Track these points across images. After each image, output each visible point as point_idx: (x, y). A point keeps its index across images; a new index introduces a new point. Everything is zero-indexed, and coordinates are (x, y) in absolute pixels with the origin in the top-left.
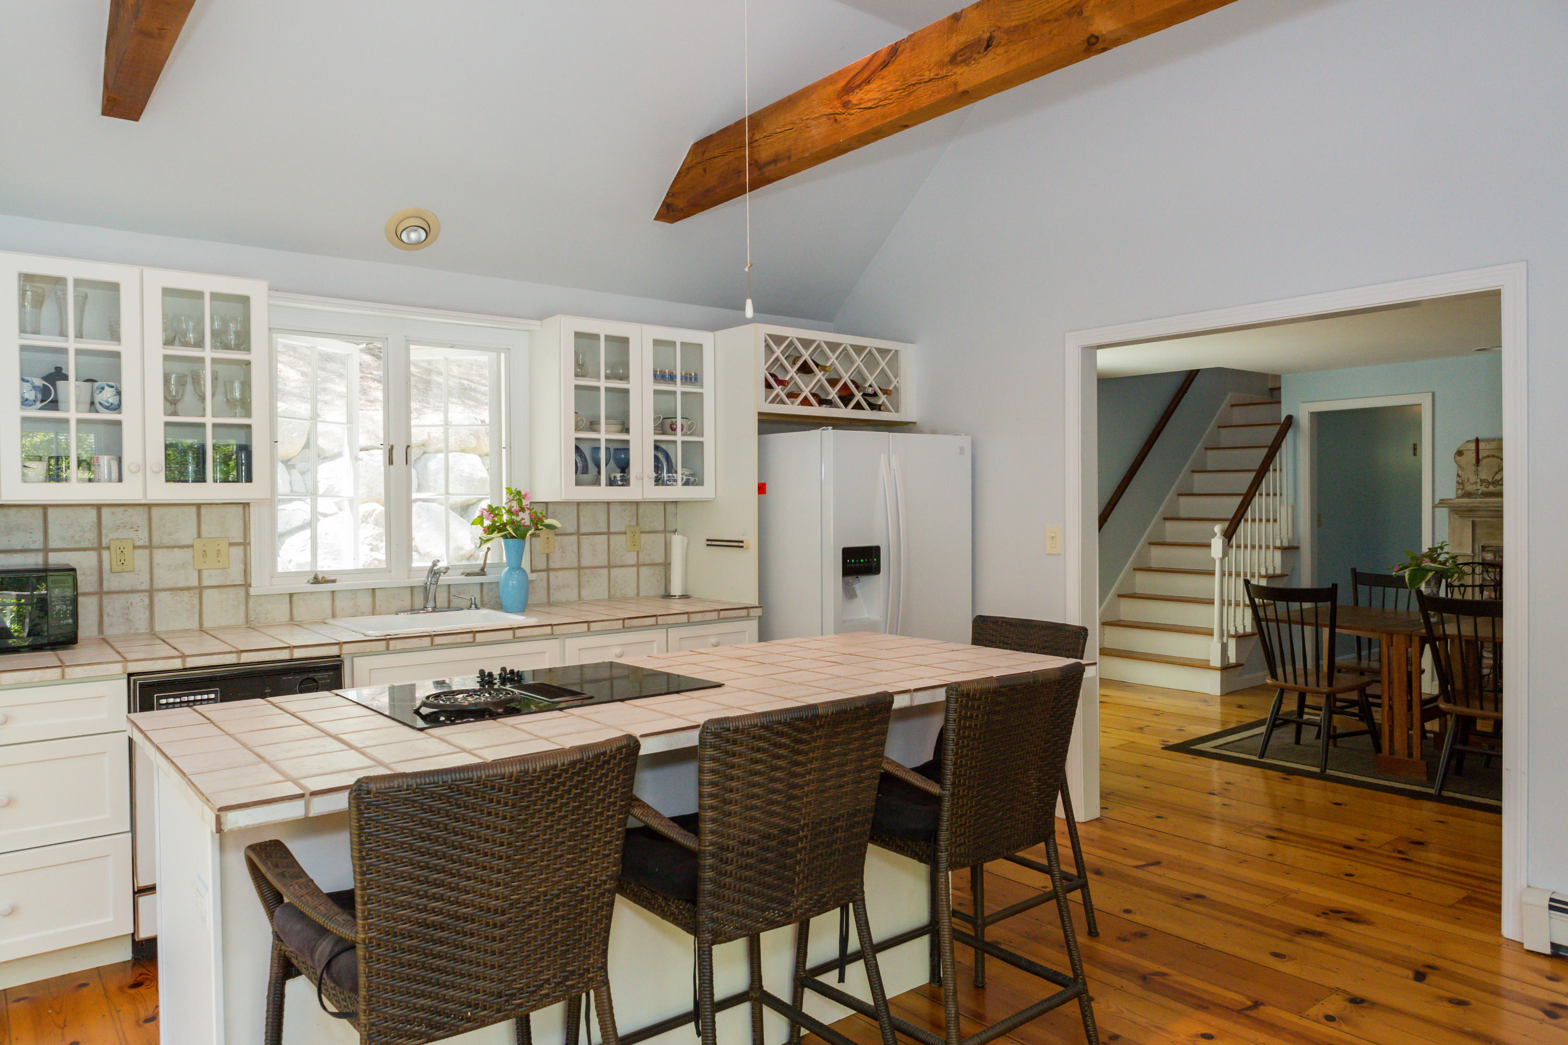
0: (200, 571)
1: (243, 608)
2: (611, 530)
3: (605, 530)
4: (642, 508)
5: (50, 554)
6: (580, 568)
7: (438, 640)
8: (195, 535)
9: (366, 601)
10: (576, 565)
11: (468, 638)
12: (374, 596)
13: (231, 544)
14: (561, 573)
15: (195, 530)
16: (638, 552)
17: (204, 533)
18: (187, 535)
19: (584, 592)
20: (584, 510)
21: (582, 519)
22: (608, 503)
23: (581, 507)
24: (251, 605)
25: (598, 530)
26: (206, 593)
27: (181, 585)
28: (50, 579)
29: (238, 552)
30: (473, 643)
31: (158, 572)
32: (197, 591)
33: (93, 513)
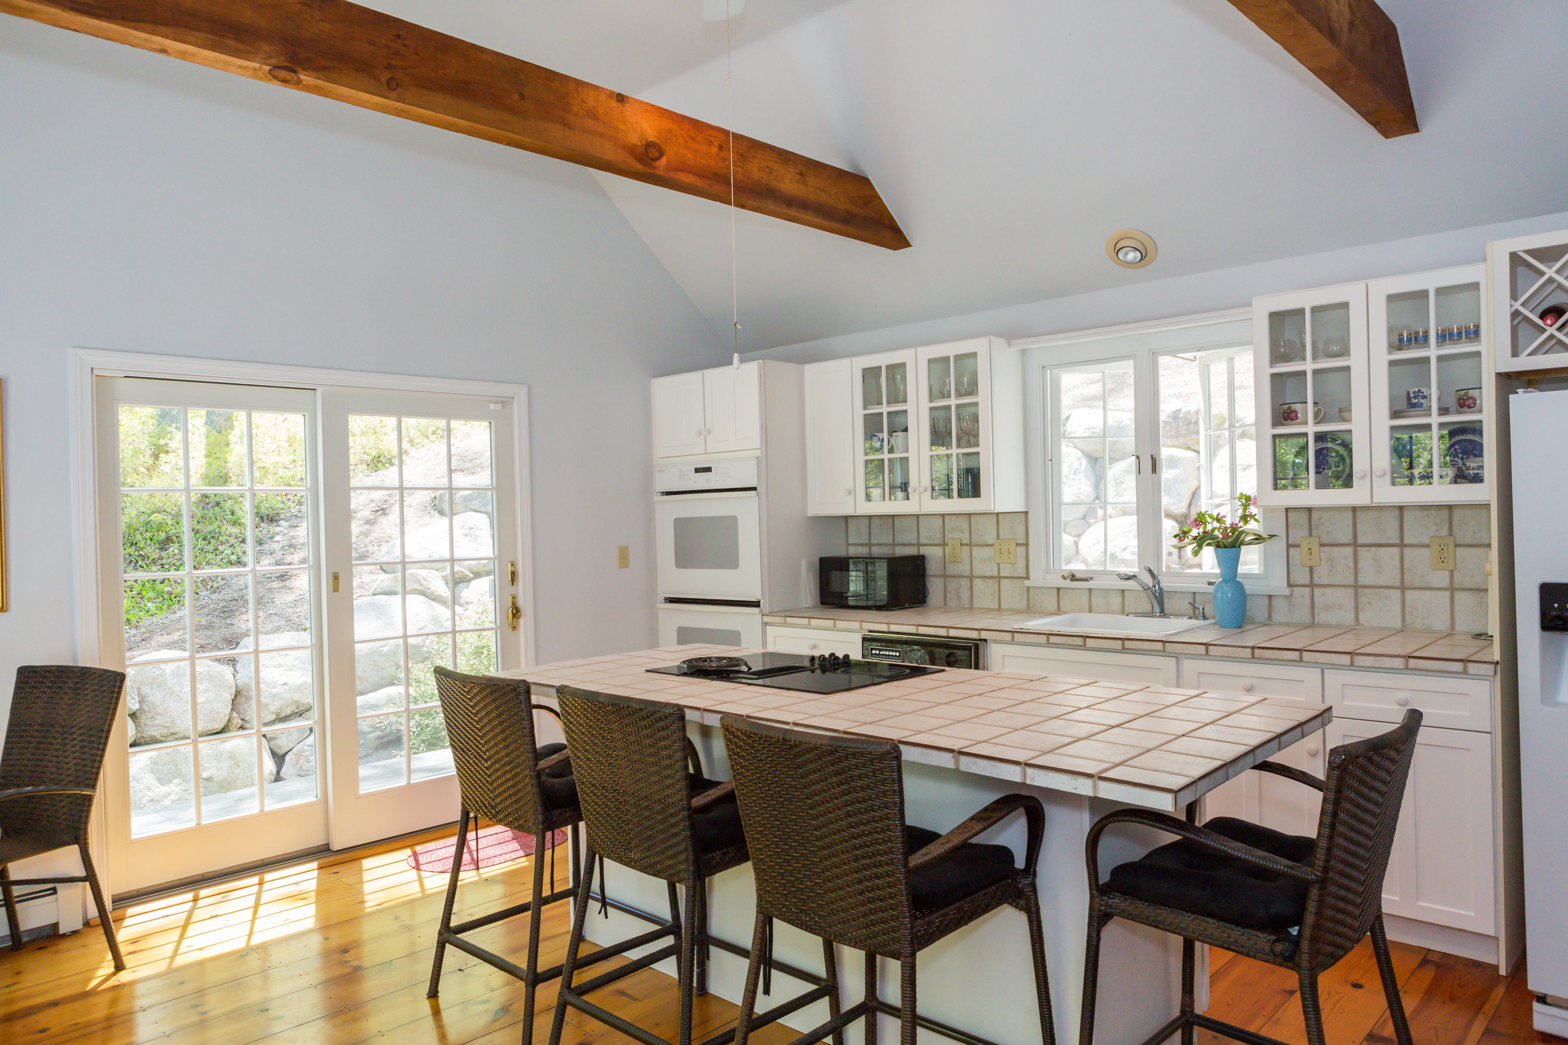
0: (999, 564)
1: (1026, 595)
2: (1406, 542)
3: (1397, 541)
4: (1457, 515)
5: (921, 548)
6: (1356, 587)
7: (1053, 639)
8: (996, 537)
9: (1116, 601)
10: (1352, 582)
11: (1079, 641)
12: (1123, 597)
13: (1017, 545)
14: (1330, 590)
15: (995, 533)
16: (1452, 571)
17: (1001, 536)
18: (990, 538)
19: (1363, 617)
20: (1361, 517)
21: (1359, 526)
22: (1401, 508)
23: (1358, 513)
24: (1031, 594)
25: (1384, 541)
26: (1003, 581)
27: (987, 574)
28: (877, 564)
29: (1021, 550)
30: (1084, 647)
31: (976, 563)
32: (997, 580)
33: (940, 520)
